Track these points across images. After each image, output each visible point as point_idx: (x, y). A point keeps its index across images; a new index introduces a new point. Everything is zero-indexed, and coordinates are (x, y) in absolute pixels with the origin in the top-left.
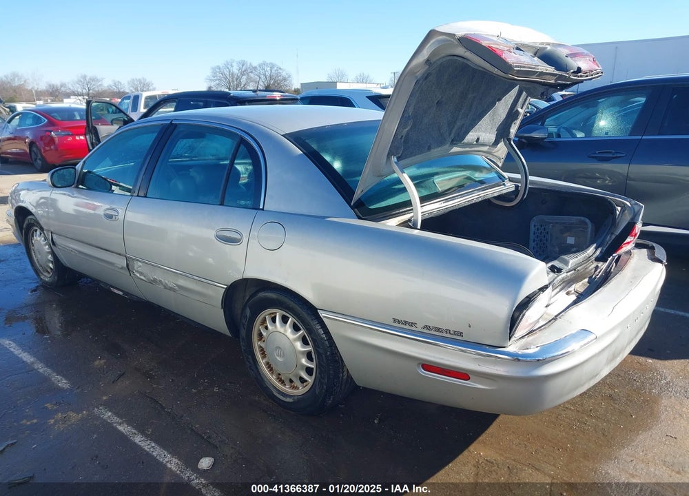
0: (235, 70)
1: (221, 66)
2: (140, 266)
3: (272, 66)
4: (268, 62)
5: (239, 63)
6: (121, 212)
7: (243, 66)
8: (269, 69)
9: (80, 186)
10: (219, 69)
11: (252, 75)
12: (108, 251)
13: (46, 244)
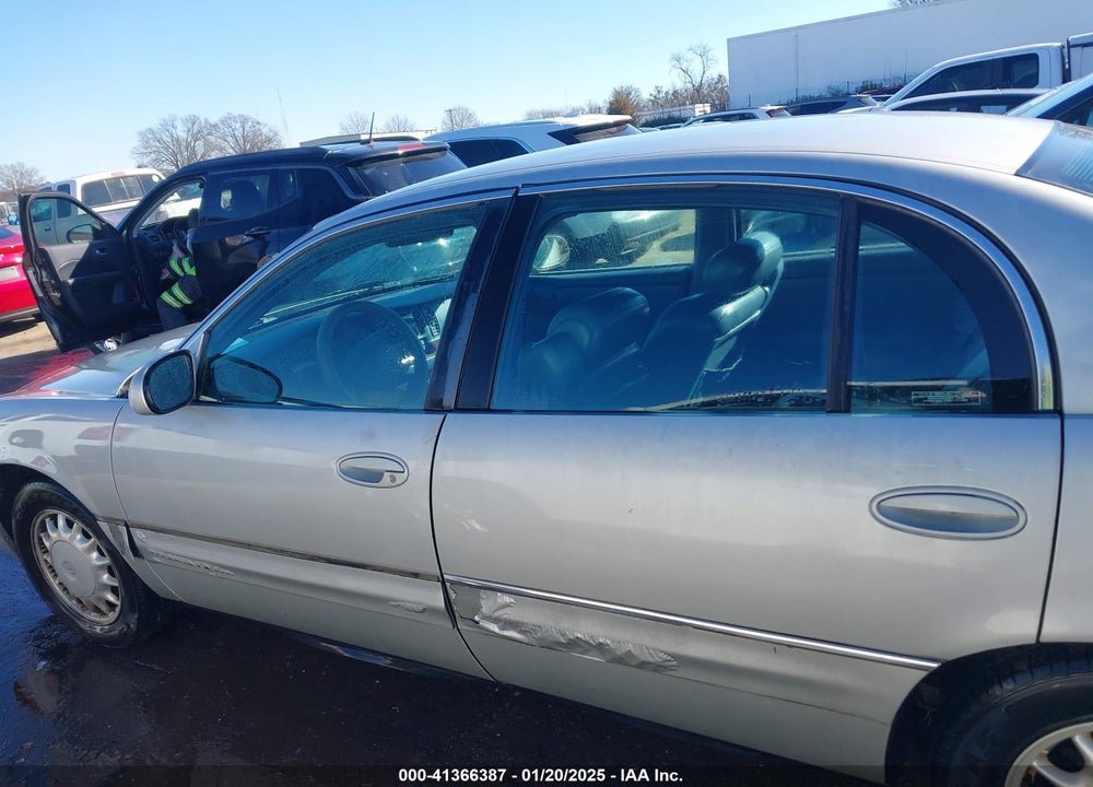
0: (181, 132)
1: (155, 129)
2: (507, 606)
3: (244, 120)
4: (236, 114)
5: (185, 121)
6: (418, 466)
7: (194, 123)
8: (238, 125)
9: (203, 398)
10: (152, 132)
11: (212, 138)
12: (363, 566)
13: (89, 550)
